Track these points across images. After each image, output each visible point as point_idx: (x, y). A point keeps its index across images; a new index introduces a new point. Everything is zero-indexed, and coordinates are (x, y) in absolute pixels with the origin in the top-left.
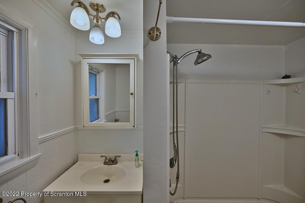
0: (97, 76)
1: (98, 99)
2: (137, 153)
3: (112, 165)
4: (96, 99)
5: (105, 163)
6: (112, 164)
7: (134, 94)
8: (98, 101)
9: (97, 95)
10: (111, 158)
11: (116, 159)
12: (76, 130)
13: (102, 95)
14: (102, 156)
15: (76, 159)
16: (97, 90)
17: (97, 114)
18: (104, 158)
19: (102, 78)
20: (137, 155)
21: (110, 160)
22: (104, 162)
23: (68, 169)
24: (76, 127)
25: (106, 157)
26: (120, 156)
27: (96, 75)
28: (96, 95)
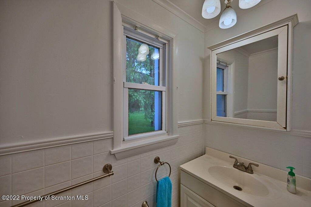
0: (225, 71)
1: (225, 96)
2: (292, 170)
3: (245, 173)
4: (223, 96)
5: (236, 166)
6: (244, 170)
7: (285, 79)
8: (225, 97)
9: (225, 91)
10: (243, 163)
11: (251, 167)
12: (204, 123)
13: (230, 90)
14: (231, 157)
15: (204, 151)
16: (225, 86)
17: (224, 112)
18: (234, 160)
19: (230, 72)
20: (292, 174)
21: (242, 165)
22: (234, 165)
23: (197, 157)
24: (204, 120)
25: (236, 160)
26: (257, 166)
27: (223, 69)
28: (223, 91)
